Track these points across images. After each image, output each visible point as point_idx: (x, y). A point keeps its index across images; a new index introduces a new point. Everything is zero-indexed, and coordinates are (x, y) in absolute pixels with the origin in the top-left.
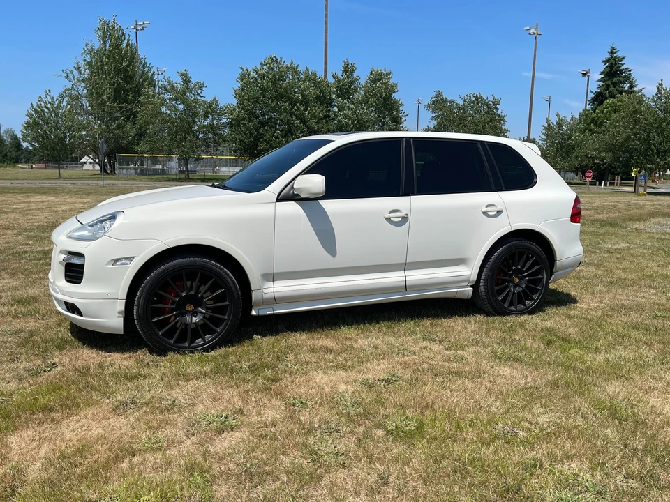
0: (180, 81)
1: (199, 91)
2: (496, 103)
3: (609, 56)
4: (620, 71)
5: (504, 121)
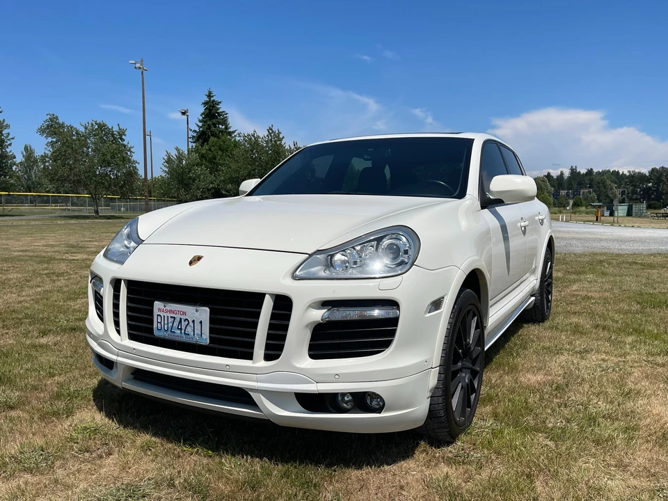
2: (122, 133)
3: (207, 99)
4: (218, 113)
5: (131, 152)
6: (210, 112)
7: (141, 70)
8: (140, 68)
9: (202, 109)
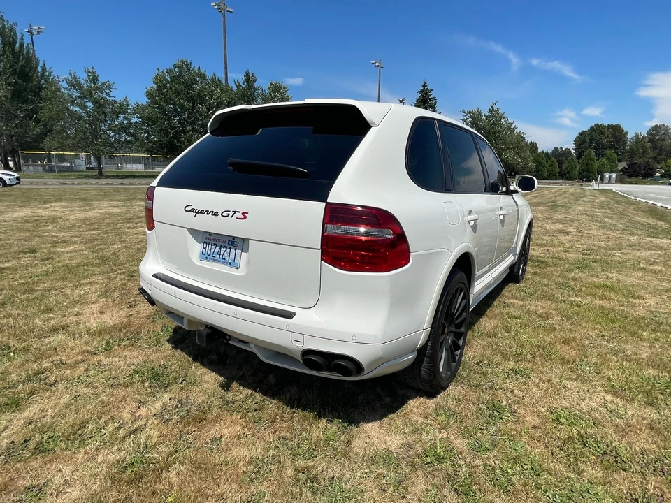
0: (86, 77)
1: (108, 91)
3: (422, 88)
4: (430, 99)
6: (424, 99)
7: (378, 68)
8: (378, 66)
9: (418, 96)
